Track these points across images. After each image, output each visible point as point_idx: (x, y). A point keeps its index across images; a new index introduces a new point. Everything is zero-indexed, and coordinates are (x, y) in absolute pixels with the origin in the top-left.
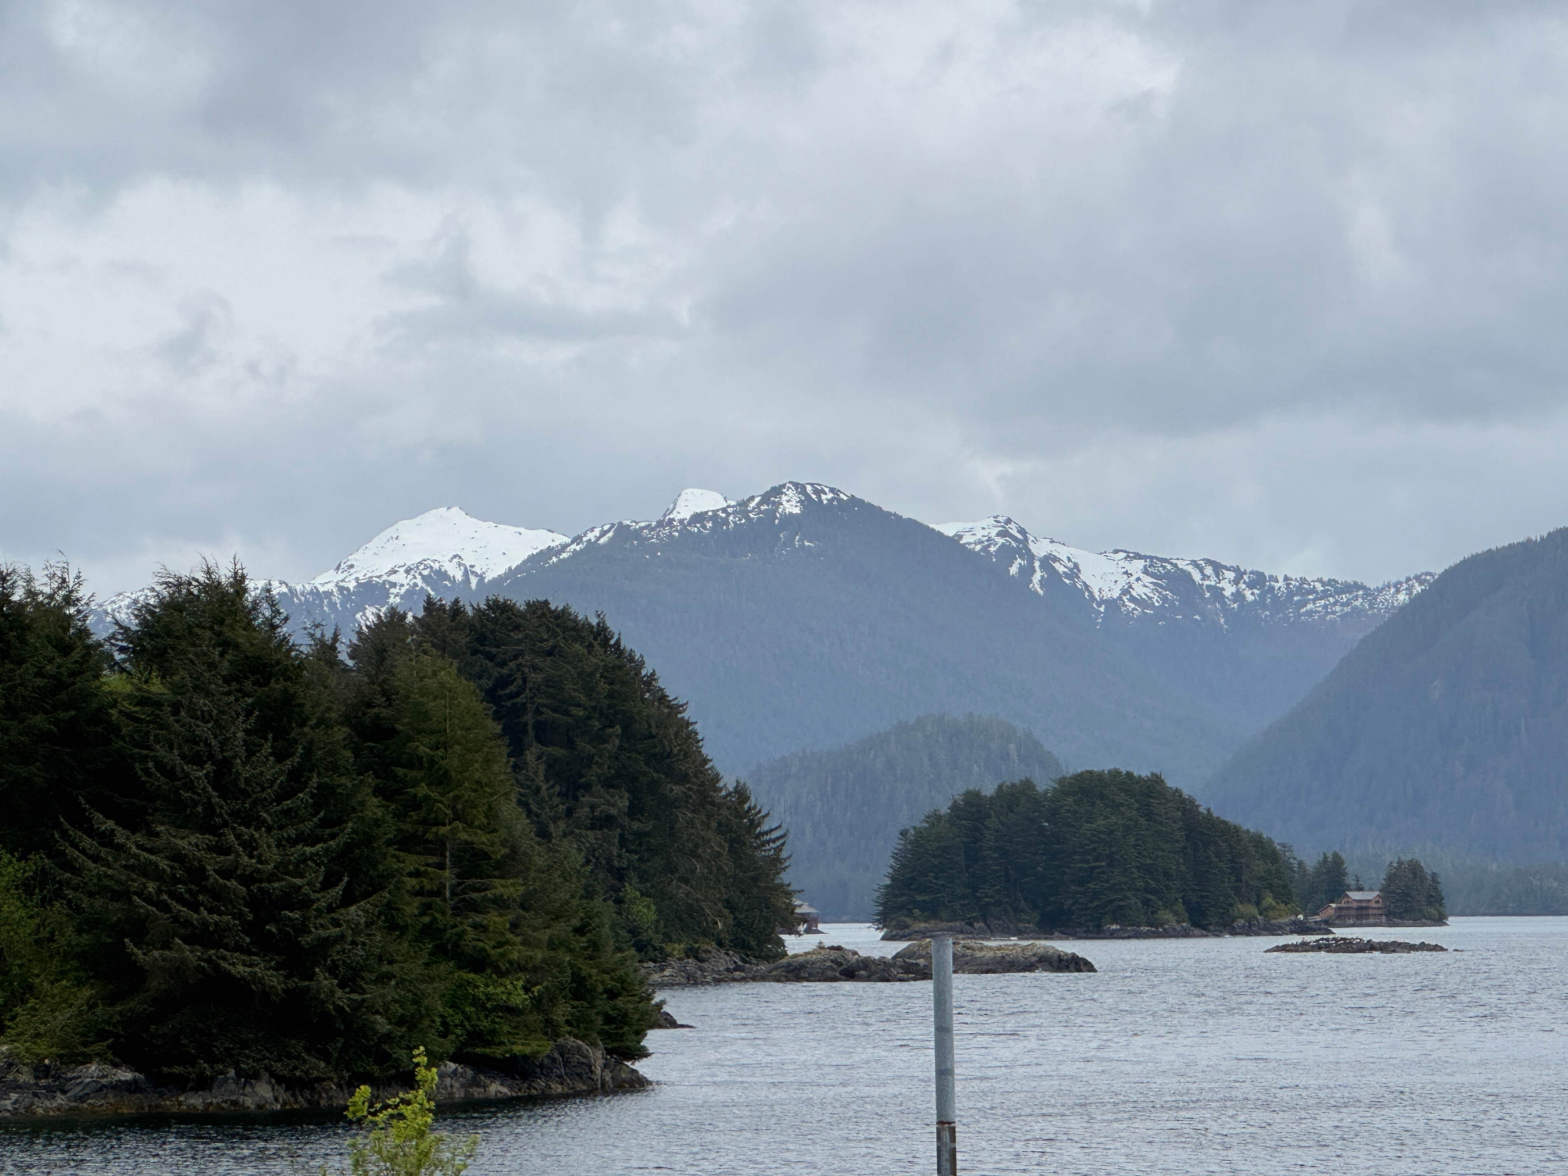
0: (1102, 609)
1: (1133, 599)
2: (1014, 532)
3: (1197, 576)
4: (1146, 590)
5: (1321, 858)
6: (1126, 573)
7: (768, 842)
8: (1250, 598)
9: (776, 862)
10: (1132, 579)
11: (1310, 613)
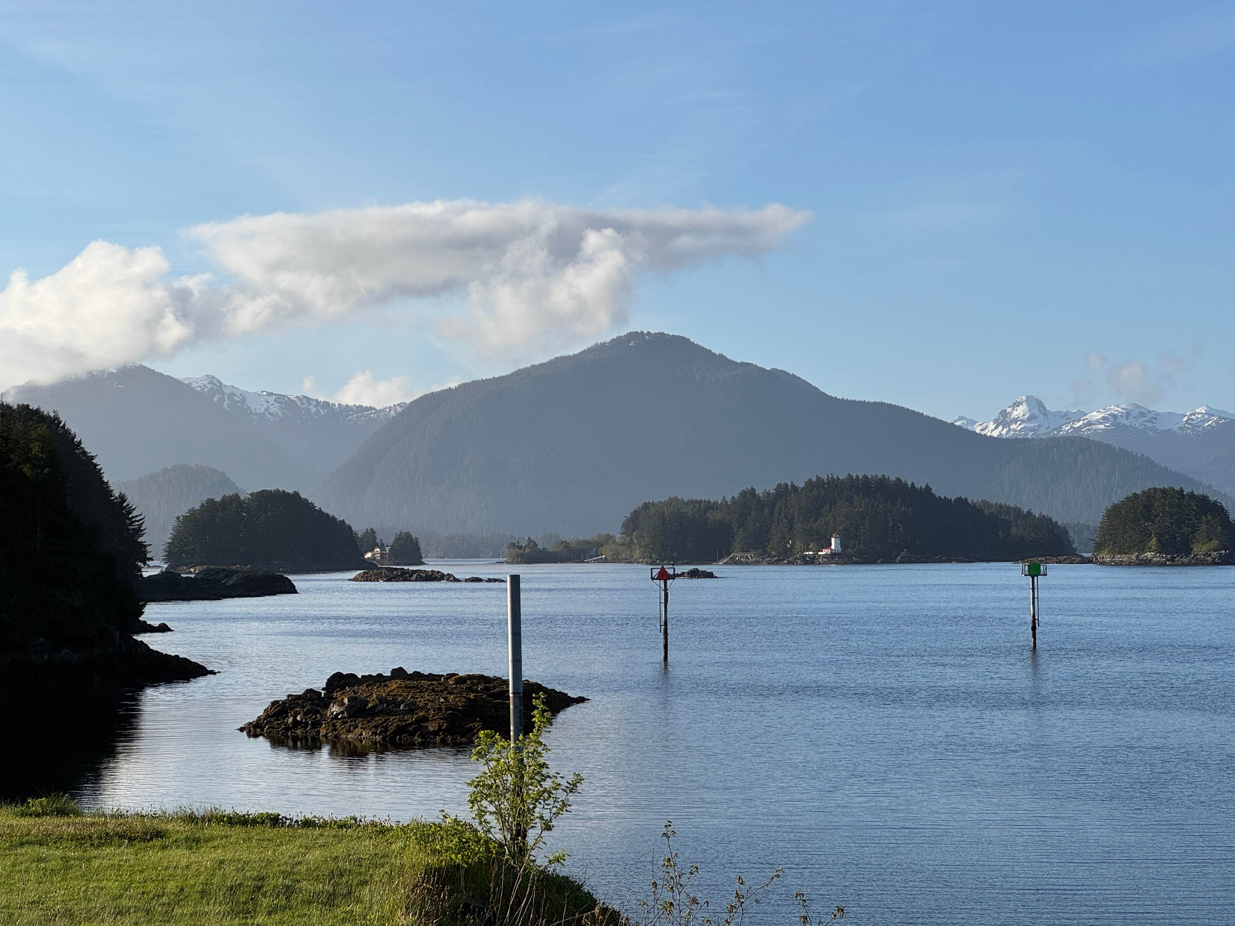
0: (256, 418)
1: (270, 413)
2: (216, 382)
3: (299, 403)
4: (276, 410)
5: (365, 531)
6: (267, 401)
7: (135, 521)
8: (323, 413)
9: (139, 531)
10: (269, 404)
11: (350, 420)
